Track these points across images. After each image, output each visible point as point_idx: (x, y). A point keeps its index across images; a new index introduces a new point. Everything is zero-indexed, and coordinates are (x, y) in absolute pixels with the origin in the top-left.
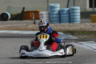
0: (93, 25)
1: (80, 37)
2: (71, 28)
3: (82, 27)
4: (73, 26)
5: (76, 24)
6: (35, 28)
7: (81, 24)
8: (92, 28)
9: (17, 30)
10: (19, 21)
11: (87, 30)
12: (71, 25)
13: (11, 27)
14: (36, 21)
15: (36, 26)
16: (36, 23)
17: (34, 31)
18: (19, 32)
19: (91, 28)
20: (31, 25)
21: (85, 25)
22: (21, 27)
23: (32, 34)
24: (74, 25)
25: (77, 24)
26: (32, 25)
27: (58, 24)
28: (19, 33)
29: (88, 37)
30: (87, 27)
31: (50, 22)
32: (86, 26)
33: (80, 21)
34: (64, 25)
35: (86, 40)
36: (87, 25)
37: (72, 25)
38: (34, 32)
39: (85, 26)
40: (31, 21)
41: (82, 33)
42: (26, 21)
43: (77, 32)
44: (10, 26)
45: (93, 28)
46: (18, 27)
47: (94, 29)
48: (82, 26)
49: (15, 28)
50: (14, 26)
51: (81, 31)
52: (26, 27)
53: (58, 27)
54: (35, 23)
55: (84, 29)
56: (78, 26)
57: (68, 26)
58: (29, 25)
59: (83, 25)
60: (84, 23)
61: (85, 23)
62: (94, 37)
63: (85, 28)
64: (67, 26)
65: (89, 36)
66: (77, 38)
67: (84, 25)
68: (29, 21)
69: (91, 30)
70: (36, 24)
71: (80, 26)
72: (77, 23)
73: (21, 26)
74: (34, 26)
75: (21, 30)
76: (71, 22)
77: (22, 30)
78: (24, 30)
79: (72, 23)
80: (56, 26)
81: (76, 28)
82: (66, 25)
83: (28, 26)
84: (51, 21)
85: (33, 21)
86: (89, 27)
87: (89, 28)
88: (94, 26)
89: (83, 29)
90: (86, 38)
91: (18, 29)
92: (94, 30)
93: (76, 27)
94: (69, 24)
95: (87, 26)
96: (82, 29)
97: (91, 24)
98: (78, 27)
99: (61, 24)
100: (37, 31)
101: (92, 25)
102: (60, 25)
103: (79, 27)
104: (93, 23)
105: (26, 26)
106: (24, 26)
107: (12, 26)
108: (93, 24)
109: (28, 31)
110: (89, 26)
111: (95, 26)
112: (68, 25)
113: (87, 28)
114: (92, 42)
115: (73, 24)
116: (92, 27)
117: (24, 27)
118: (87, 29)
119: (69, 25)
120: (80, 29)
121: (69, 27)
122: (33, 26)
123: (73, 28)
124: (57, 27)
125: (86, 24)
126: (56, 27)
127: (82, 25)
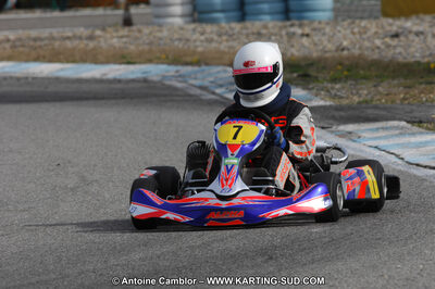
0: (393, 33)
1: (342, 98)
2: (292, 46)
3: (345, 43)
4: (303, 35)
5: (316, 25)
6: (132, 48)
7: (339, 28)
8: (388, 46)
9: (50, 61)
10: (57, 14)
11: (370, 58)
12: (294, 34)
13: (23, 46)
14: (133, 10)
15: (137, 38)
16: (135, 19)
17: (129, 63)
18: (62, 70)
19: (383, 47)
20: (115, 34)
21: (356, 30)
22: (69, 44)
23: (119, 81)
24: (307, 30)
25: (323, 26)
26: (117, 31)
27: (237, 26)
28: (62, 74)
29: (378, 97)
30: (368, 39)
31: (196, 15)
32: (360, 33)
33: (334, 10)
34: (264, 31)
35: (370, 111)
36: (365, 30)
37: (299, 31)
38: (131, 67)
39: (358, 36)
40: (109, 12)
41: (346, 73)
42: (87, 12)
43: (324, 68)
44: (20, 39)
45: (395, 47)
46: (57, 44)
47: (399, 50)
48: (345, 39)
49: (40, 47)
50: (35, 40)
51: (341, 64)
52: (91, 44)
53: (234, 40)
54: (128, 22)
55: (356, 52)
56: (324, 34)
57: (281, 36)
58: (104, 29)
59: (348, 31)
60: (353, 23)
61: (357, 21)
62: (402, 96)
63: (360, 48)
64: (276, 35)
65: (380, 89)
66: (328, 103)
67: (353, 33)
68: (100, 11)
69: (383, 54)
70: (134, 28)
71: (334, 34)
72: (320, 23)
73: (68, 38)
74: (127, 36)
75: (68, 62)
76: (292, 15)
77: (74, 61)
78: (83, 60)
79: (297, 22)
80: (224, 38)
81: (315, 44)
82: (272, 34)
83: (100, 37)
84: (201, 13)
85: (120, 12)
86: (378, 42)
87: (378, 48)
88: (396, 36)
89: (348, 49)
90: (366, 102)
91: (54, 57)
92: (400, 53)
93: (316, 39)
94: (285, 27)
95: (365, 36)
96: (345, 52)
97: (383, 27)
98: (325, 43)
99: (248, 24)
100: (140, 63)
101: (388, 28)
102: (244, 32)
103: (329, 41)
104: (390, 21)
105: (91, 38)
106: (80, 38)
107: (29, 38)
108: (391, 25)
109: (102, 63)
110: (376, 33)
111: (402, 38)
112: (281, 28)
113: (367, 44)
114: (395, 123)
115: (301, 26)
116: (388, 40)
117: (82, 45)
118: (367, 48)
119: (284, 32)
120: (337, 50)
121: (285, 38)
122: (122, 37)
123: (303, 46)
124: (231, 43)
125: (359, 26)
126: (227, 41)
127: (343, 31)
